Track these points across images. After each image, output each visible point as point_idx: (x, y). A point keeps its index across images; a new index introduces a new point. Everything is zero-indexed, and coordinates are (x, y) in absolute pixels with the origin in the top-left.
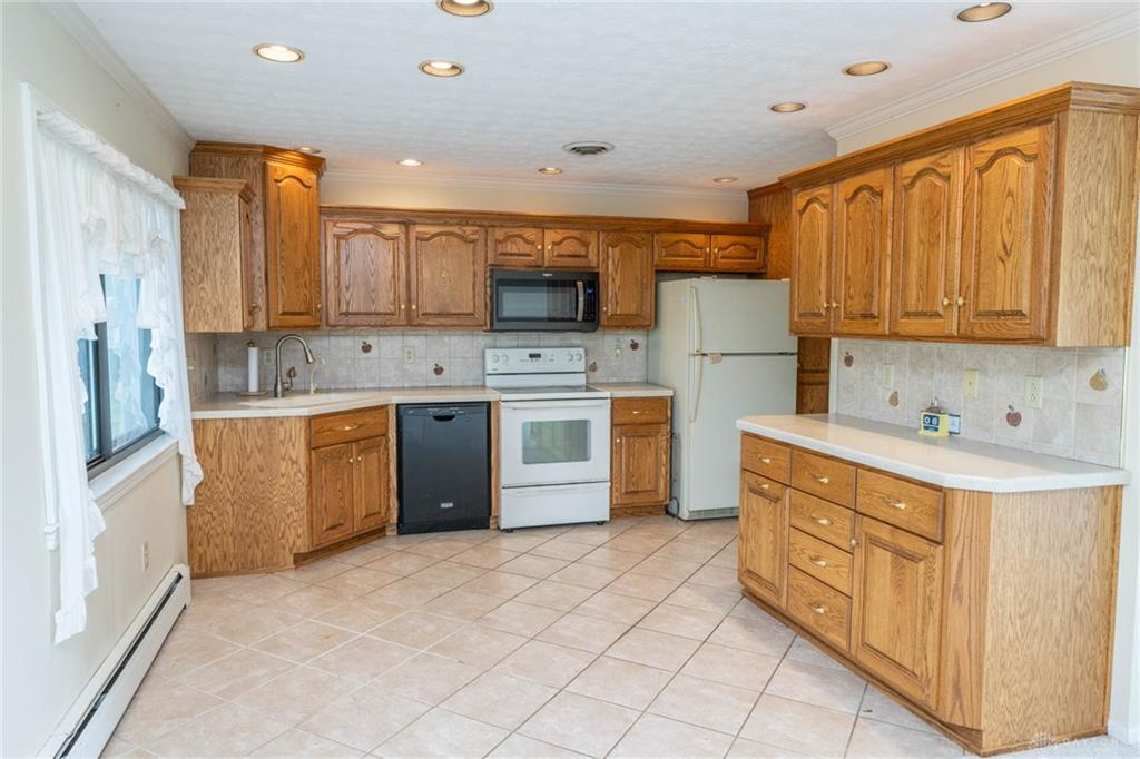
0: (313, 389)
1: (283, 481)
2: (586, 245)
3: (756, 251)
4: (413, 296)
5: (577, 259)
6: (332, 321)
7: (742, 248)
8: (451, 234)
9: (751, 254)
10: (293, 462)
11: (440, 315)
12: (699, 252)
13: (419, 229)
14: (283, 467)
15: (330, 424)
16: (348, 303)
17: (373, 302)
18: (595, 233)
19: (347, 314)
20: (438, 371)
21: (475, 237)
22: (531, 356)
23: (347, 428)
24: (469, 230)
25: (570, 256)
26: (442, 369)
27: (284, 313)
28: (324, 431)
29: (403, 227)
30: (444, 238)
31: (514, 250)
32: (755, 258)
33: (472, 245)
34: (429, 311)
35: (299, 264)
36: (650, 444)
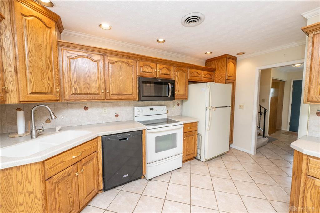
0: (57, 129)
1: (22, 208)
2: (169, 70)
3: (212, 76)
4: (107, 87)
5: (167, 76)
6: (67, 98)
7: (209, 75)
8: (123, 62)
9: (211, 77)
10: (30, 193)
11: (119, 94)
12: (199, 76)
13: (109, 58)
14: (21, 199)
15: (61, 160)
16: (76, 89)
17: (89, 89)
18: (172, 67)
19: (75, 94)
20: (117, 116)
21: (133, 64)
22: (151, 109)
23: (74, 157)
24: (130, 61)
25: (165, 74)
26: (118, 115)
27: (32, 93)
28: (56, 165)
29: (102, 57)
30: (120, 63)
31: (147, 71)
32: (212, 78)
33: (131, 67)
34: (114, 93)
35: (44, 67)
36: (193, 138)
